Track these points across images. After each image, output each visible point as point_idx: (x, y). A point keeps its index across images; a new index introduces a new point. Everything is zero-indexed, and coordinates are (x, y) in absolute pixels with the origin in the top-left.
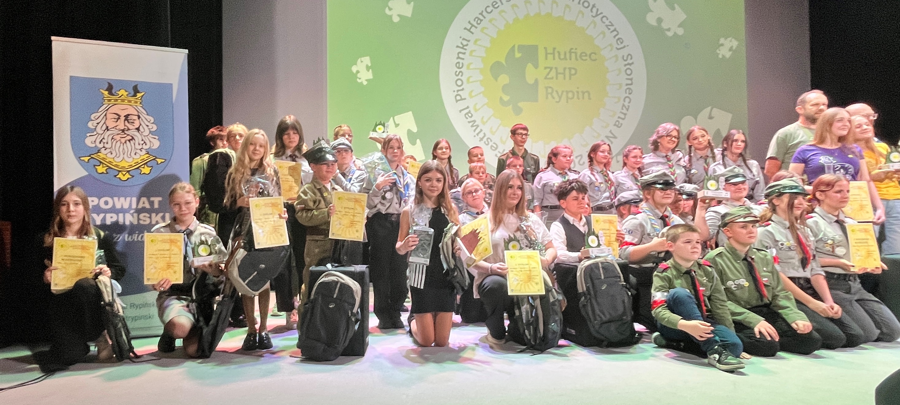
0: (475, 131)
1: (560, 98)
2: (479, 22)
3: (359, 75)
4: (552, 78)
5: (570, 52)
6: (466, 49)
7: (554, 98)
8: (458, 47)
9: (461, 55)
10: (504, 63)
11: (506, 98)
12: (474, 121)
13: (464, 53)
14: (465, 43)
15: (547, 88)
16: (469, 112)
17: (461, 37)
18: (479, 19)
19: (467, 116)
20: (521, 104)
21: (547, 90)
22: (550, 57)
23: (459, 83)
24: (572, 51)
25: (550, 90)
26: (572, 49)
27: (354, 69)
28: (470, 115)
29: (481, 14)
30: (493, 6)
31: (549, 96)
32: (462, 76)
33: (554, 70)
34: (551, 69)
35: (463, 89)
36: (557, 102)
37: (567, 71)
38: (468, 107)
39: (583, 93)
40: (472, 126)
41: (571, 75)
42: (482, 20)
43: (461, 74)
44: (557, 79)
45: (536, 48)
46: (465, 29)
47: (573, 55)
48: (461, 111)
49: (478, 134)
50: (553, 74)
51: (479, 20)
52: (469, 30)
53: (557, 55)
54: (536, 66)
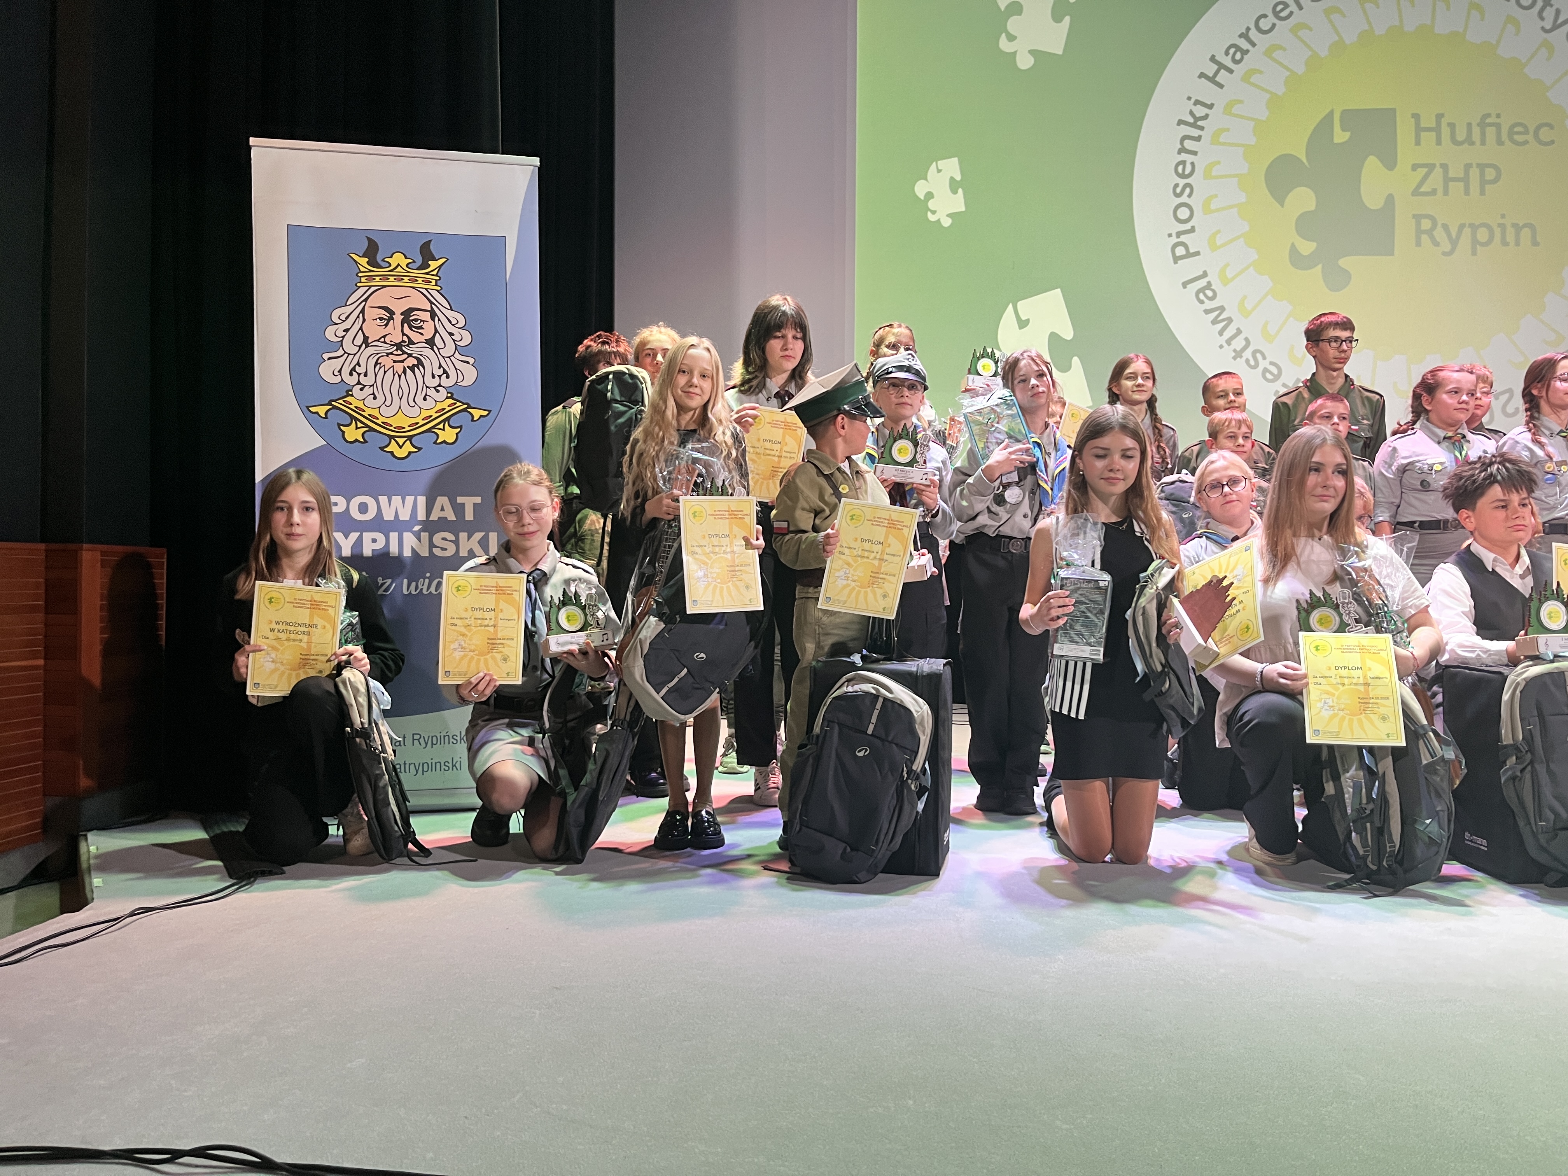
0: (1221, 333)
1: (1454, 243)
2: (1238, 56)
3: (931, 204)
4: (1434, 192)
5: (1483, 125)
6: (1202, 128)
7: (1436, 244)
8: (1180, 122)
9: (1188, 144)
10: (1304, 160)
11: (1307, 247)
12: (1222, 309)
13: (1198, 139)
14: (1200, 111)
15: (1418, 218)
16: (1209, 285)
17: (1189, 98)
18: (1238, 48)
19: (1201, 296)
20: (1343, 262)
21: (1418, 224)
22: (1428, 138)
23: (1183, 213)
24: (1488, 121)
25: (1426, 224)
26: (1489, 115)
27: (920, 189)
28: (1209, 293)
29: (1245, 36)
30: (1276, 14)
31: (1425, 238)
32: (1190, 196)
33: (1438, 172)
34: (1431, 167)
35: (1193, 230)
36: (1445, 254)
37: (1474, 173)
38: (1205, 274)
39: (1517, 228)
40: (1215, 322)
41: (1483, 182)
42: (1247, 51)
43: (1188, 190)
44: (1446, 193)
45: (1389, 115)
46: (1202, 75)
47: (1491, 132)
48: (1185, 285)
49: (1229, 342)
50: (1436, 180)
51: (1238, 53)
52: (1212, 80)
53: (1446, 132)
54: (1390, 162)
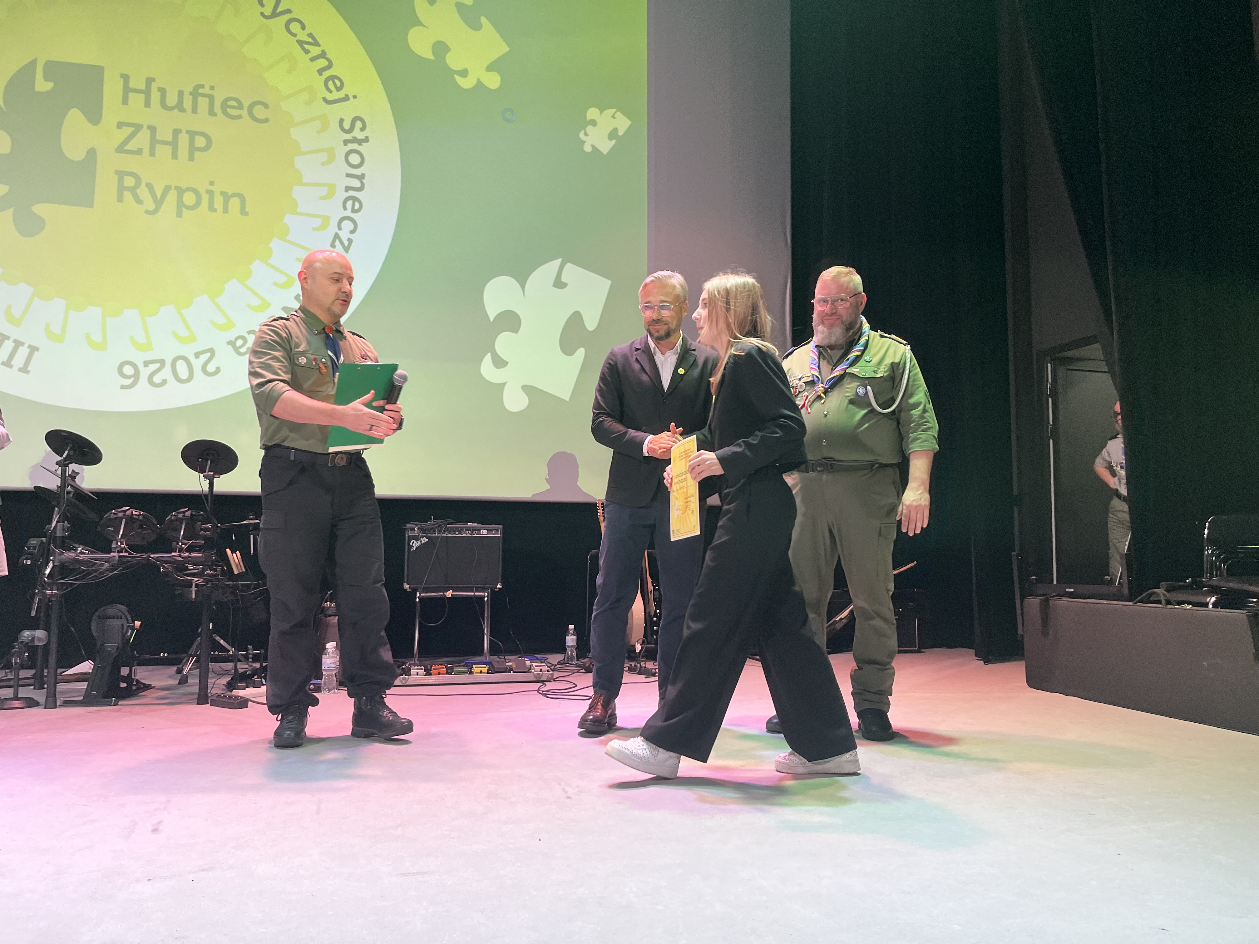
21: (121, 180)
33: (145, 133)
36: (148, 212)
39: (226, 196)
45: (96, 72)
54: (94, 118)
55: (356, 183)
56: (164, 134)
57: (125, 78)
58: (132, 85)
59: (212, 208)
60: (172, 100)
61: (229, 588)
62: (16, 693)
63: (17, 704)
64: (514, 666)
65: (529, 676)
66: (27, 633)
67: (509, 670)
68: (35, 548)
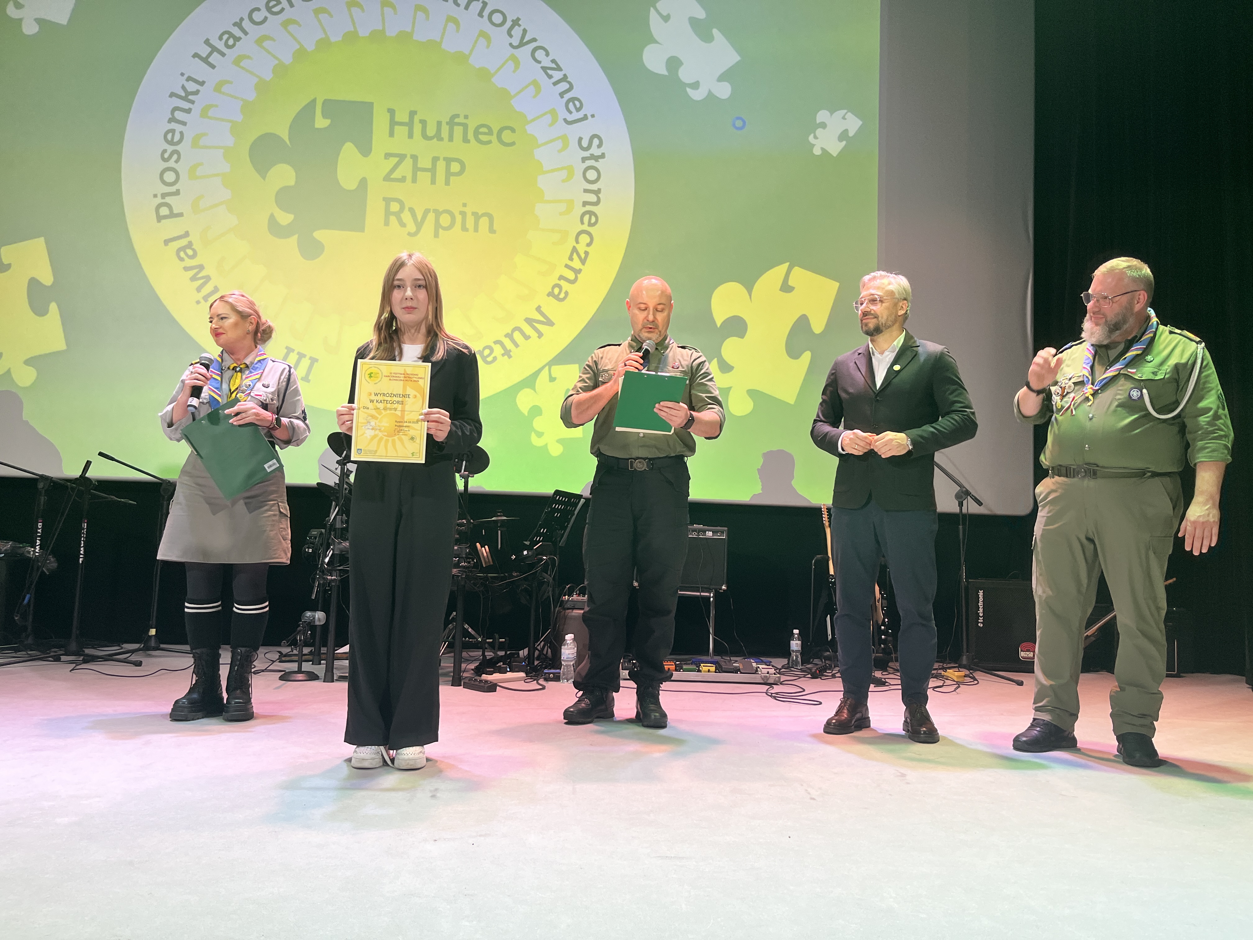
17: (182, 74)
19: (182, 254)
21: (387, 206)
22: (401, 131)
29: (238, 25)
30: (269, 9)
32: (177, 161)
42: (240, 39)
45: (367, 108)
55: (592, 198)
56: (425, 162)
57: (392, 112)
58: (397, 119)
59: (464, 229)
60: (431, 131)
61: (481, 579)
62: (300, 667)
63: (300, 676)
64: (741, 667)
65: (757, 678)
66: (308, 614)
67: (736, 671)
68: (315, 538)
